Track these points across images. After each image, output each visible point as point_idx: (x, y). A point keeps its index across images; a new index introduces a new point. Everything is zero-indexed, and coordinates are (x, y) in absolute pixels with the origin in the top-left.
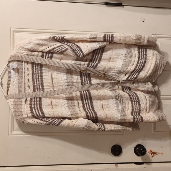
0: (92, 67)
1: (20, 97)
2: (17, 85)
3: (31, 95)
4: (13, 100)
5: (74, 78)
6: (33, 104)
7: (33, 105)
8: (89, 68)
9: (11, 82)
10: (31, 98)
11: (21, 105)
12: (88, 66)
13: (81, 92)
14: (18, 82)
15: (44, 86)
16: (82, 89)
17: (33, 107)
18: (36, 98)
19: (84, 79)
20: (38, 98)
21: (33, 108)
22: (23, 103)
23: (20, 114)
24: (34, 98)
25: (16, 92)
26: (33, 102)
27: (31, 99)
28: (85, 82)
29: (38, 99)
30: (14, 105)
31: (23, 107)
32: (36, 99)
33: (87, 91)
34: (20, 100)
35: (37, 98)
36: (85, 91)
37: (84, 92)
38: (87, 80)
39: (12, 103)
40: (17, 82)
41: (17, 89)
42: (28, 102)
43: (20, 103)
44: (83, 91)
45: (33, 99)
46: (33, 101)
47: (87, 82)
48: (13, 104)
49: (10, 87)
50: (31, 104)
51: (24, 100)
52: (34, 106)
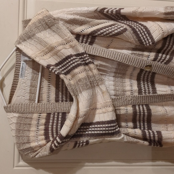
0: (162, 62)
1: (31, 110)
2: (28, 89)
3: (49, 108)
4: (17, 115)
5: (126, 84)
6: (51, 124)
7: (50, 126)
8: (156, 62)
9: (19, 83)
10: (48, 114)
11: (30, 124)
12: (155, 60)
13: (134, 106)
14: (31, 83)
16: (137, 102)
17: (50, 129)
18: (56, 114)
19: (144, 86)
20: (60, 114)
21: (50, 131)
22: (34, 122)
23: (26, 141)
24: (54, 113)
25: (26, 101)
26: (51, 121)
27: (49, 115)
28: (145, 90)
29: (60, 117)
30: (17, 123)
31: (33, 128)
32: (56, 116)
33: (146, 105)
34: (29, 116)
35: (58, 113)
36: (142, 105)
37: (139, 108)
38: (148, 88)
39: (14, 121)
40: (29, 84)
41: (29, 95)
42: (43, 121)
43: (28, 121)
44: (139, 105)
45: (52, 116)
46: (51, 118)
47: (149, 91)
48: (15, 122)
49: (16, 91)
50: (47, 124)
51: (35, 116)
52: (52, 128)
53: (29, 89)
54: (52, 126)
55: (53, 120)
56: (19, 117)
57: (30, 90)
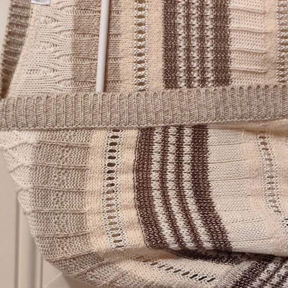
1: (81, 118)
2: (67, 40)
3: (146, 111)
4: (31, 137)
6: (155, 166)
7: (154, 176)
9: (31, 21)
10: (142, 130)
11: (82, 170)
14: (77, 20)
15: (232, 55)
17: (155, 185)
18: (172, 130)
20: (187, 131)
21: (156, 194)
22: (96, 162)
23: (71, 229)
24: (165, 129)
25: (61, 86)
26: (156, 157)
27: (146, 135)
29: (187, 140)
30: (35, 168)
31: (95, 183)
32: (172, 139)
34: (77, 138)
35: (180, 128)
39: (25, 158)
40: (70, 25)
41: (70, 64)
42: (127, 157)
43: (72, 158)
45: (157, 137)
46: (157, 147)
48: (29, 162)
49: (24, 51)
50: (142, 167)
51: (99, 139)
52: (163, 180)
53: (69, 41)
54: (163, 172)
55: (164, 153)
56: (40, 145)
57: (75, 45)
